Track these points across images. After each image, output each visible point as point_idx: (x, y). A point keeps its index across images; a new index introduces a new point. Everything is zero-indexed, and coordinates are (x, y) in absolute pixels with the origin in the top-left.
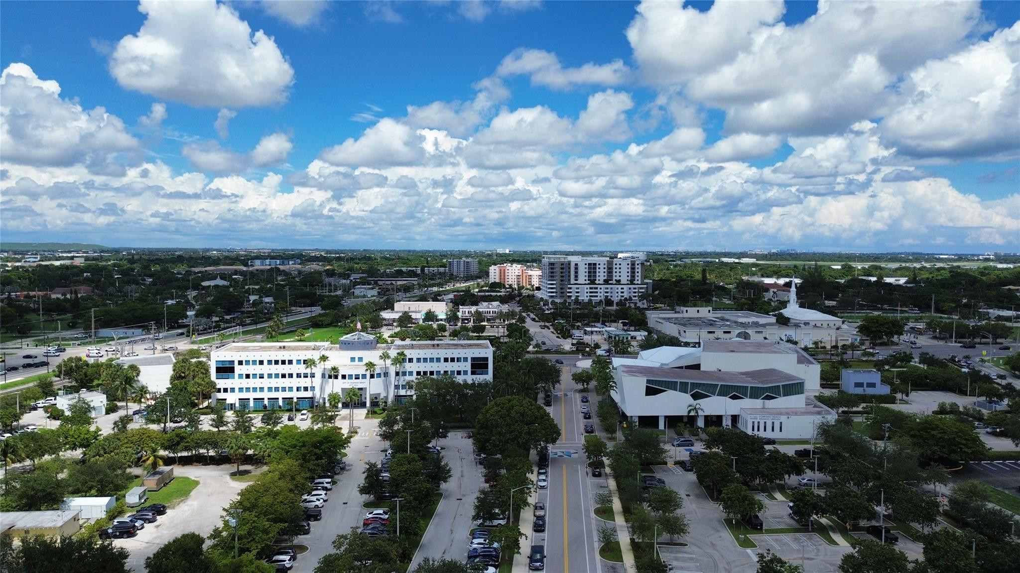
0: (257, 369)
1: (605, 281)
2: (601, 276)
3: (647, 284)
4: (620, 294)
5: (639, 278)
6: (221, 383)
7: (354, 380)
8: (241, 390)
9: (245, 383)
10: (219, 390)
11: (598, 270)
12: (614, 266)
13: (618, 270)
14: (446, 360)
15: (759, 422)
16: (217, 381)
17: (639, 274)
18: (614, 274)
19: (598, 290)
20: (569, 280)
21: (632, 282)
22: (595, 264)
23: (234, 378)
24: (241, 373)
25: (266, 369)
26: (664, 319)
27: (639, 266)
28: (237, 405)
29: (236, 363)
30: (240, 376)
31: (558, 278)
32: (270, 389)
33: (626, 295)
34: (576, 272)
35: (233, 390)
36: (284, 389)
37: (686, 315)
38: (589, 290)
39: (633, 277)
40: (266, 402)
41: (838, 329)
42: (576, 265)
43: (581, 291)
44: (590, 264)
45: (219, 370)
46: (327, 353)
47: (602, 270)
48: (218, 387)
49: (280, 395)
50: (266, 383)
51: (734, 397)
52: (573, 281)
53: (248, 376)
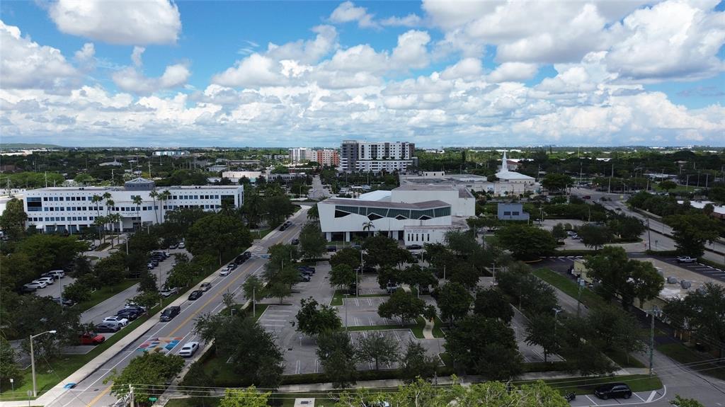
0: (59, 204)
1: (383, 158)
2: (381, 154)
3: (414, 159)
4: (394, 167)
5: (408, 156)
6: (32, 214)
7: (130, 212)
8: (47, 219)
9: (50, 214)
10: (30, 219)
11: (378, 150)
12: (390, 147)
13: (393, 150)
14: (202, 197)
15: (413, 235)
16: (28, 213)
17: (408, 153)
18: (390, 153)
19: (378, 164)
20: (358, 157)
21: (402, 158)
22: (376, 146)
23: (41, 210)
24: (46, 206)
25: (65, 204)
26: (409, 180)
27: (408, 147)
28: (45, 230)
29: (43, 200)
30: (46, 209)
31: (349, 155)
32: (69, 219)
33: (398, 168)
34: (363, 152)
35: (41, 219)
36: (80, 219)
37: (426, 177)
38: (371, 165)
39: (404, 154)
40: (67, 228)
41: (532, 185)
42: (363, 146)
43: (366, 165)
44: (372, 146)
45: (29, 204)
46: (110, 192)
47: (381, 150)
48: (29, 216)
49: (78, 223)
50: (66, 214)
51: (399, 218)
52: (360, 158)
53: (52, 209)
